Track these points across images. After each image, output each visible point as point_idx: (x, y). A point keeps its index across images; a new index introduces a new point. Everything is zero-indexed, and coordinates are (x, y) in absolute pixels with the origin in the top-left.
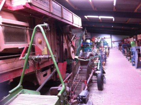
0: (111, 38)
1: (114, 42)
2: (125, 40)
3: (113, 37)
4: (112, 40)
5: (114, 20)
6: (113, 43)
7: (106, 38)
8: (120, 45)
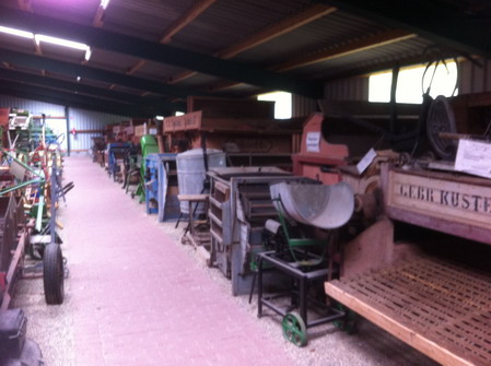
0: (67, 117)
1: (77, 132)
2: (117, 130)
3: (72, 114)
4: (71, 128)
5: (88, 57)
6: (72, 136)
7: (49, 117)
8: (99, 146)
